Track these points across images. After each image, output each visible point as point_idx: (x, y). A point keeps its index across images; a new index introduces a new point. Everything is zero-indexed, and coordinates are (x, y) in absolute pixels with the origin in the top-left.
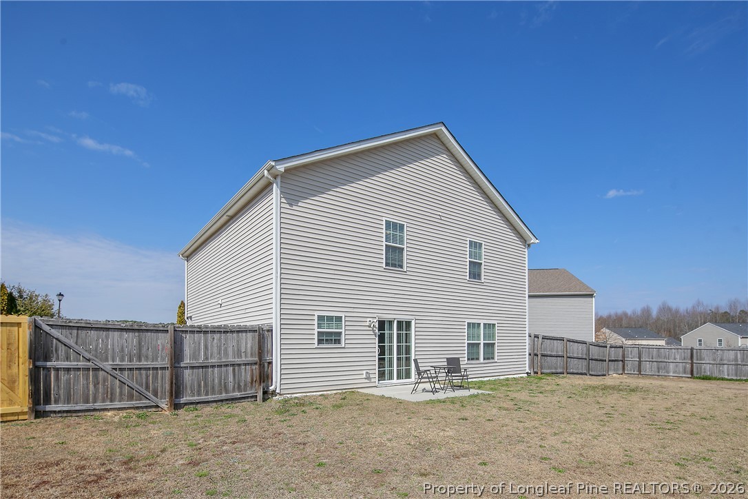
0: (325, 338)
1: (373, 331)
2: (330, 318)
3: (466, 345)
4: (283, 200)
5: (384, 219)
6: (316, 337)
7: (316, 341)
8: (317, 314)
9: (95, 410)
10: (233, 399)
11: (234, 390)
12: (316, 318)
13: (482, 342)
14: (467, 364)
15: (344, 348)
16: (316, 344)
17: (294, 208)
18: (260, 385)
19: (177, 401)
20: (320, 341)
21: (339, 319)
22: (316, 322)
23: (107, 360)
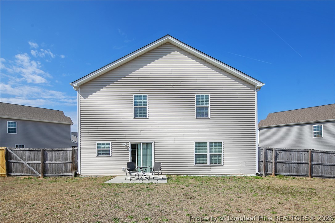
0: (102, 152)
1: (128, 149)
2: (103, 144)
3: (194, 155)
4: (81, 97)
5: (133, 95)
6: (97, 152)
7: (97, 154)
8: (97, 142)
9: (22, 175)
10: (64, 176)
11: (65, 173)
12: (96, 144)
13: (208, 154)
14: (195, 166)
15: (111, 157)
16: (97, 155)
17: (86, 99)
18: (73, 171)
19: (45, 175)
20: (99, 154)
21: (108, 144)
22: (96, 146)
23: (25, 160)
